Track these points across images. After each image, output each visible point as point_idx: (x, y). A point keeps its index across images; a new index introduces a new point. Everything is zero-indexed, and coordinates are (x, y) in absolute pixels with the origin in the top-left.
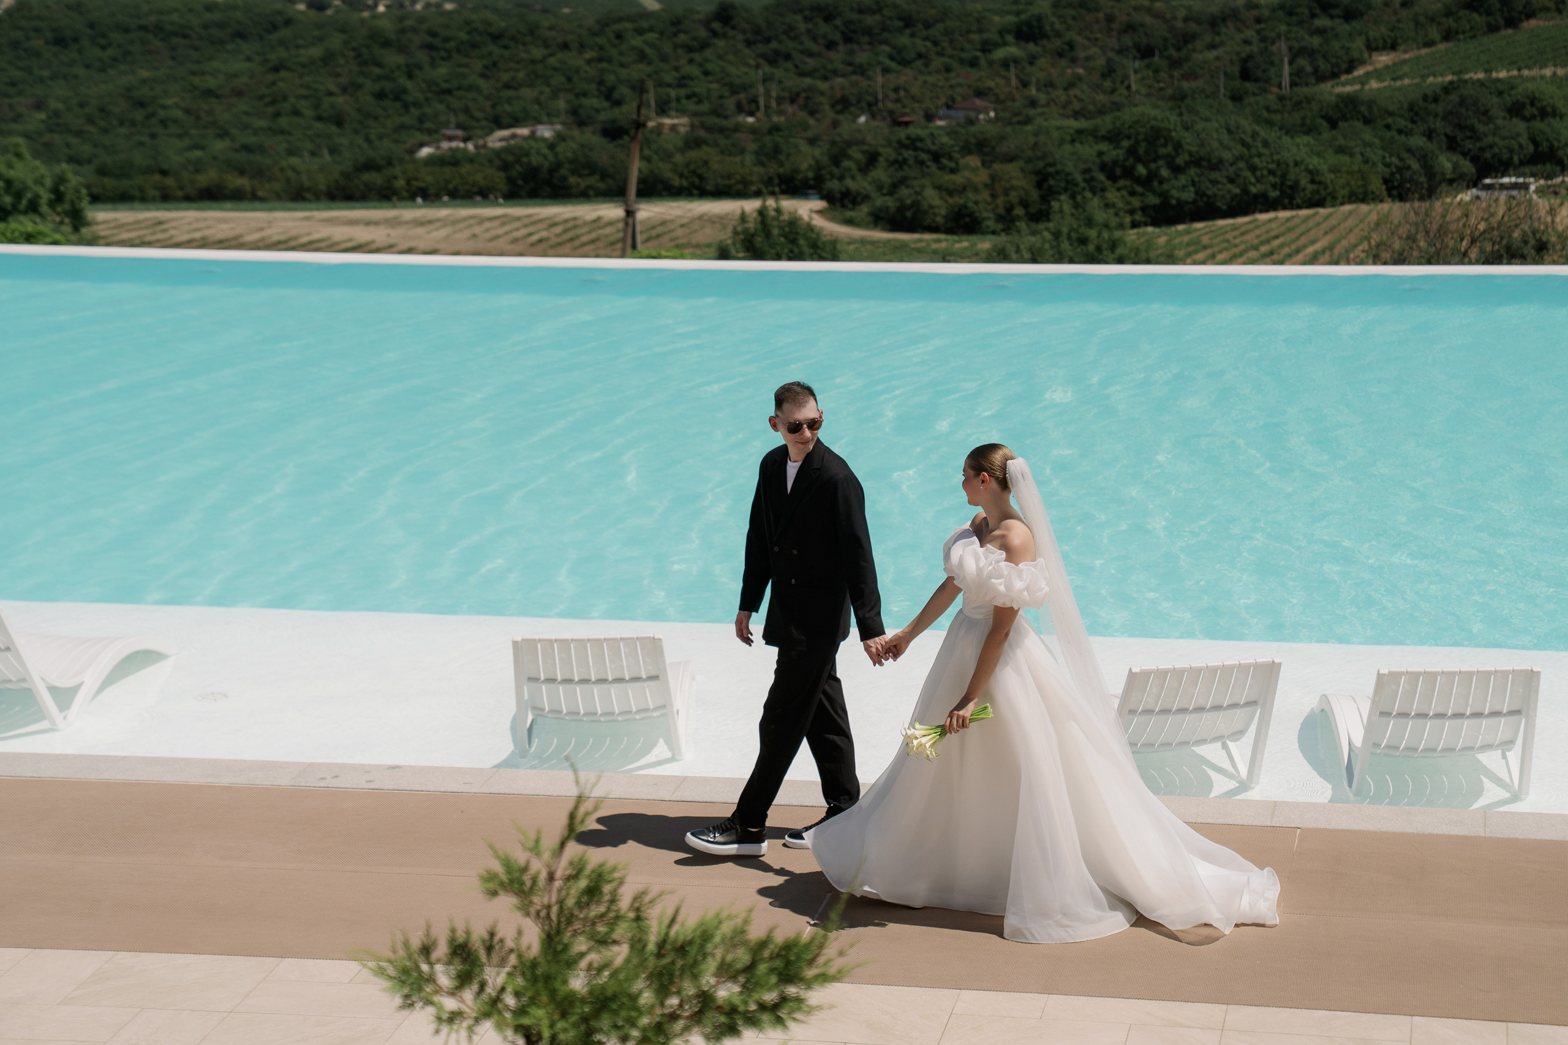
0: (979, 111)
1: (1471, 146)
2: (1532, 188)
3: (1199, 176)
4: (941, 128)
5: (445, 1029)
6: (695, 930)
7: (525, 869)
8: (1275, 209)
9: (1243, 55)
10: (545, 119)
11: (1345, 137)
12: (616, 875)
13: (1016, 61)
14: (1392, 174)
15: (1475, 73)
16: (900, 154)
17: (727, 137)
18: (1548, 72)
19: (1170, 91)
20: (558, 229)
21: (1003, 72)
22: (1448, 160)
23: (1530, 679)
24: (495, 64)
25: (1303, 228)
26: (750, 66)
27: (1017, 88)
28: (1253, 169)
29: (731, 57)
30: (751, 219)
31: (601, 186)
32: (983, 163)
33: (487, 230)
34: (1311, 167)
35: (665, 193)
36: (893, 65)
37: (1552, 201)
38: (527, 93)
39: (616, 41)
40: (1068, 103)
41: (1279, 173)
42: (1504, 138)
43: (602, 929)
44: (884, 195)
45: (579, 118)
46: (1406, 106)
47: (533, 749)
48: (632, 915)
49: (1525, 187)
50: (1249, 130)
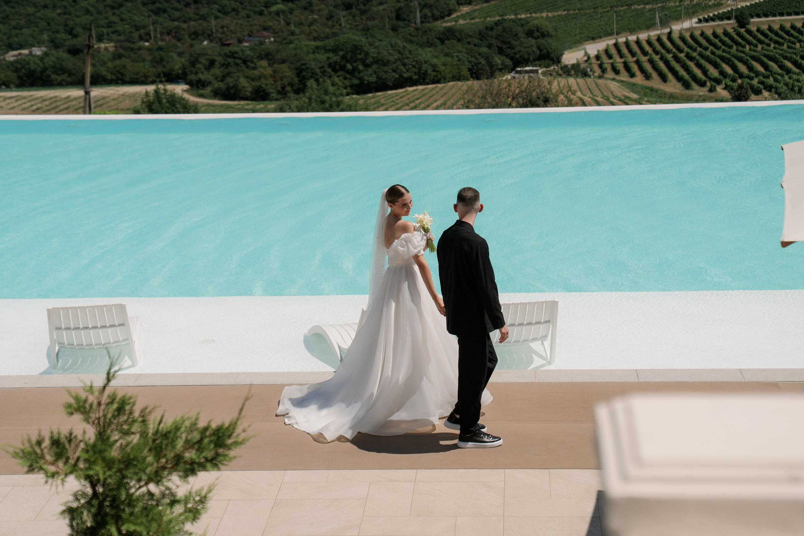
0: (265, 38)
1: (510, 52)
2: (540, 72)
3: (378, 69)
4: (245, 47)
5: (50, 480)
6: (172, 426)
7: (86, 401)
8: (416, 85)
9: (397, 8)
10: (37, 45)
11: (448, 48)
12: (132, 401)
13: (283, 12)
14: (473, 66)
15: (510, 16)
16: (226, 60)
17: (135, 53)
18: (544, 15)
19: (361, 26)
20: (47, 103)
21: (277, 18)
22: (499, 59)
23: (554, 305)
24: (7, 16)
25: (431, 94)
26: (145, 16)
27: (284, 26)
28: (404, 65)
29: (135, 12)
30: (151, 95)
31: (69, 79)
32: (269, 64)
33: (8, 104)
34: (433, 63)
35: (103, 82)
36: (220, 15)
37: (549, 78)
38: (26, 31)
39: (74, 4)
40: (310, 33)
41: (417, 67)
42: (525, 48)
43: (126, 427)
44: (219, 81)
45: (55, 44)
46: (477, 32)
47: (59, 365)
48: (140, 419)
49: (536, 71)
50: (401, 45)
